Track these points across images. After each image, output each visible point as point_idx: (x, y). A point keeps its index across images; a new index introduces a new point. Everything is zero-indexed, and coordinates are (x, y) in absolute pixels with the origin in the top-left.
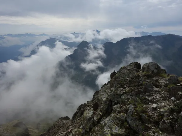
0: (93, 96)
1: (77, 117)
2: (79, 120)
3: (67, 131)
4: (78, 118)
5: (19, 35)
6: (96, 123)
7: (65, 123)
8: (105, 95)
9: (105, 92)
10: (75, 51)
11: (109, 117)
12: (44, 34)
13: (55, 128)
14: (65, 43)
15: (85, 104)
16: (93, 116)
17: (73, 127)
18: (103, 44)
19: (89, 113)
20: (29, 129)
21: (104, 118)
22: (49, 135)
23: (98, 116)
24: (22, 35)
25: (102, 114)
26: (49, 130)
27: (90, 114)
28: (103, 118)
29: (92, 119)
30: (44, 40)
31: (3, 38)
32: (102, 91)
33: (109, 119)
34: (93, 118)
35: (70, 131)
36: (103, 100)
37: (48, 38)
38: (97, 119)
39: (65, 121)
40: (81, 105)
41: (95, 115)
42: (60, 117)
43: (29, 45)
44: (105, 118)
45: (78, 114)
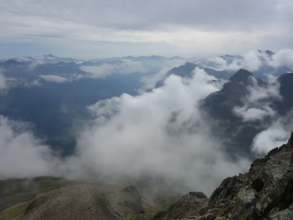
0: (250, 167)
1: (219, 197)
2: (222, 202)
3: (203, 216)
4: (221, 199)
5: (142, 58)
6: (260, 215)
7: (197, 202)
8: (278, 168)
9: (280, 163)
10: (225, 85)
11: (287, 209)
12: (177, 57)
13: (180, 207)
14: (209, 72)
15: (235, 177)
16: (254, 202)
17: (213, 212)
18: (279, 76)
19: (247, 195)
20: (143, 200)
21: (275, 209)
22: (171, 215)
23: (263, 204)
24: (146, 58)
25: (272, 201)
26: (172, 207)
27: (249, 197)
28: (273, 209)
29: (253, 207)
30: (177, 66)
31: (121, 62)
32: (274, 162)
33: (289, 214)
34: (255, 206)
35: (207, 218)
36: (275, 176)
37: (183, 63)
38: (262, 209)
39: (198, 200)
40: (229, 178)
41: (259, 200)
42: (191, 191)
43: (155, 73)
44: (278, 209)
45: (222, 193)
